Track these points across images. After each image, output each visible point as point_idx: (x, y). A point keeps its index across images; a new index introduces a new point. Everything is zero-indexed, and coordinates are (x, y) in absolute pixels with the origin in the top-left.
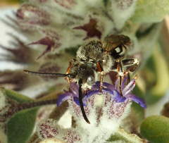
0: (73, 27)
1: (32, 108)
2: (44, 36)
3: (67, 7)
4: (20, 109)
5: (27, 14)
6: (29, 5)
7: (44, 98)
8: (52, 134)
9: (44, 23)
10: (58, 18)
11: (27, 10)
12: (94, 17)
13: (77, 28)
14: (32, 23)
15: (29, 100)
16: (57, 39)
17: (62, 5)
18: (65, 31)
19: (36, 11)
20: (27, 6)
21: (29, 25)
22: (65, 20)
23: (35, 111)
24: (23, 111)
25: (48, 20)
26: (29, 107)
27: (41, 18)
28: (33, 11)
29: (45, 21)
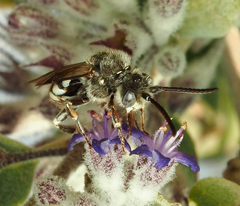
0: (89, 41)
1: (30, 161)
2: (48, 54)
3: (84, 12)
4: (9, 162)
5: (23, 21)
6: (27, 8)
7: (47, 147)
8: (57, 198)
9: (49, 35)
10: (70, 28)
11: (24, 15)
12: (121, 27)
13: (96, 43)
14: (31, 34)
15: (24, 148)
16: (67, 58)
17: (77, 9)
18: (79, 48)
19: (37, 18)
20: (24, 10)
21: (27, 37)
22: (81, 31)
23: (31, 167)
24: (14, 166)
25: (55, 31)
26: (23, 158)
27: (45, 28)
28: (32, 16)
29: (51, 30)
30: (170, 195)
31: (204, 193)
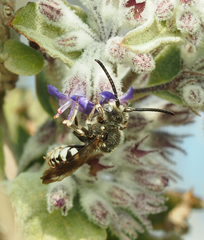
0: (114, 169)
1: (153, 85)
2: (141, 159)
3: (117, 188)
4: (167, 84)
5: (158, 182)
6: (156, 191)
7: (142, 95)
9: (141, 172)
10: (126, 178)
11: (158, 186)
12: (93, 179)
13: (109, 167)
14: (153, 173)
15: (157, 94)
16: (128, 156)
17: (122, 191)
18: (120, 163)
19: (149, 184)
20: (158, 189)
21: (156, 171)
22: (119, 175)
23: (152, 81)
24: (164, 82)
25: (137, 175)
26: (158, 87)
27: (144, 177)
28: (152, 185)
29: (139, 174)
30: (57, 61)
31: (33, 66)
